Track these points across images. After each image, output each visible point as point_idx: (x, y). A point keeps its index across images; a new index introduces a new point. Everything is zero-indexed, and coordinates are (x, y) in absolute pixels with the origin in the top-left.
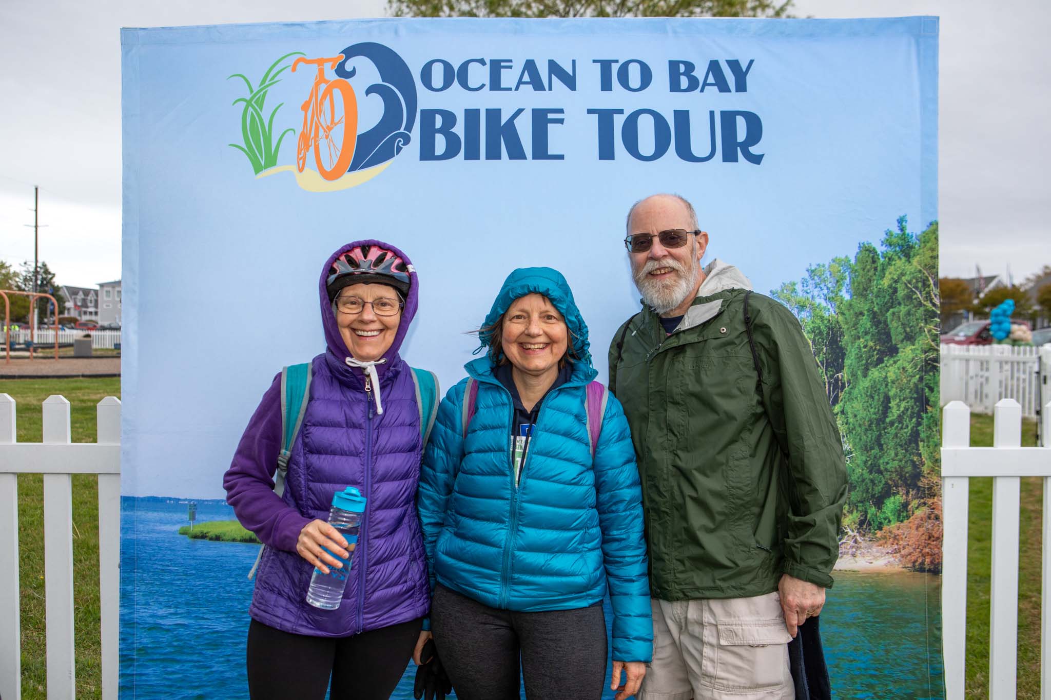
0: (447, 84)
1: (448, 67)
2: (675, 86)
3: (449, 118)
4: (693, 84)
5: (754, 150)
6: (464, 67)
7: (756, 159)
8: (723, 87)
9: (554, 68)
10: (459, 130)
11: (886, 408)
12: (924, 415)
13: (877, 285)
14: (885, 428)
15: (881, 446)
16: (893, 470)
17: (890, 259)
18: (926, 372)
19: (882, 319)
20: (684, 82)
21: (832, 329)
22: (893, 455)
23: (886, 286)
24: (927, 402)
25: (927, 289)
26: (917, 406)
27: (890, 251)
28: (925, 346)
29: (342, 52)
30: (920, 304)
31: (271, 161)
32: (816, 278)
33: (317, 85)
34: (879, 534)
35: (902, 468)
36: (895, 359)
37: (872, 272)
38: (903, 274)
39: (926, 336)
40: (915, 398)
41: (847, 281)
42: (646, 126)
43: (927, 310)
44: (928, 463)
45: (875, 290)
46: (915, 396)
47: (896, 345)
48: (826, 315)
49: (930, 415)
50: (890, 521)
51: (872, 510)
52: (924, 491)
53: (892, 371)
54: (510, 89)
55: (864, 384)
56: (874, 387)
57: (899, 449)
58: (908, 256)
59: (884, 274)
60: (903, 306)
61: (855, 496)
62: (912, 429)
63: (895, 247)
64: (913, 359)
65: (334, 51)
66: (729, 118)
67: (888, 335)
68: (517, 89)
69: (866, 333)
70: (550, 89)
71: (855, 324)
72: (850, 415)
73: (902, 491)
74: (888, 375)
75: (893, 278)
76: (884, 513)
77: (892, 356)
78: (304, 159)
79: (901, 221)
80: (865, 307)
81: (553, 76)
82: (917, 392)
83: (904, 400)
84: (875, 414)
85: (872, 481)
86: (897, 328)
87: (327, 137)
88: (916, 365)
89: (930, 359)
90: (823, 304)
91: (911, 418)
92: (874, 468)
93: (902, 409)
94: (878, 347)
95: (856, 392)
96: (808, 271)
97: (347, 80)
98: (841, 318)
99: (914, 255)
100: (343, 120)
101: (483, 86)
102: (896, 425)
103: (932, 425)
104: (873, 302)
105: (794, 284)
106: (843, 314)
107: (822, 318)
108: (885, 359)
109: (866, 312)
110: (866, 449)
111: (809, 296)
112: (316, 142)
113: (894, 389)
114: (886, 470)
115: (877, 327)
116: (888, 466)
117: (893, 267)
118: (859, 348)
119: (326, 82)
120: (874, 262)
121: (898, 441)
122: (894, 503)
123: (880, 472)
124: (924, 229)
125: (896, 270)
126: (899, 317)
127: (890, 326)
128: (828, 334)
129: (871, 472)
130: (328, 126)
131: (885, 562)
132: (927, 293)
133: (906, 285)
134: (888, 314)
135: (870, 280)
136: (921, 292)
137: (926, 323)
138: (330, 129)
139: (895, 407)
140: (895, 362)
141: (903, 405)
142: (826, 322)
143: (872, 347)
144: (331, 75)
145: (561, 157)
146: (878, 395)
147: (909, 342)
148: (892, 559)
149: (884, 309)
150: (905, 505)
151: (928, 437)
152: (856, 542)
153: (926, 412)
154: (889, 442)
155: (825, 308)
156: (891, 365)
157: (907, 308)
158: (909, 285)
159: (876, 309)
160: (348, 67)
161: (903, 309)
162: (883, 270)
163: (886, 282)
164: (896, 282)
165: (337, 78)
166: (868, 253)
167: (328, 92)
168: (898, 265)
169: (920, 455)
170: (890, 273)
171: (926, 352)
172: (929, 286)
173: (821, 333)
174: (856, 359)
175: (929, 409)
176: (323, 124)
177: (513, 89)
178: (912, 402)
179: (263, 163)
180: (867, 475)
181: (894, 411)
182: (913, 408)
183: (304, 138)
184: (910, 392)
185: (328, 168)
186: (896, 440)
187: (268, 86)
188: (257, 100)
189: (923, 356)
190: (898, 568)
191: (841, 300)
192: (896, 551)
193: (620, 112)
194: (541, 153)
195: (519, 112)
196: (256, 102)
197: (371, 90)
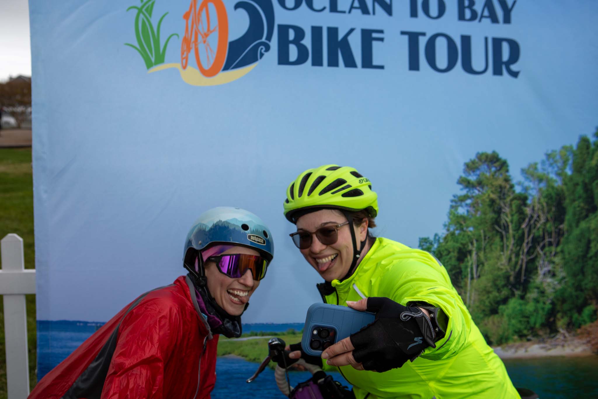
0: (297, 6)
2: (461, 17)
3: (300, 33)
4: (474, 16)
5: (514, 67)
7: (515, 74)
8: (494, 19)
10: (307, 42)
11: (588, 247)
13: (589, 164)
14: (586, 261)
15: (583, 273)
16: (590, 288)
17: (597, 146)
19: (590, 188)
20: (468, 14)
21: (559, 195)
22: (590, 278)
23: (594, 164)
31: (160, 59)
32: (551, 160)
34: (579, 331)
35: (595, 287)
36: (595, 215)
37: (586, 155)
41: (570, 162)
42: (441, 45)
45: (587, 168)
48: (556, 186)
50: (586, 322)
51: (576, 315)
53: (593, 222)
54: (344, 12)
55: (576, 232)
56: (582, 234)
59: (593, 157)
61: (566, 306)
66: (497, 43)
67: (593, 198)
68: (350, 12)
69: (580, 197)
70: (374, 13)
71: (573, 192)
72: (566, 253)
73: (594, 302)
74: (591, 225)
76: (583, 317)
77: (594, 213)
78: (187, 59)
80: (579, 179)
81: (376, 4)
84: (581, 252)
85: (577, 297)
87: (205, 42)
90: (554, 177)
92: (579, 288)
94: (586, 207)
95: (571, 237)
96: (546, 153)
98: (565, 188)
100: (217, 29)
101: (324, 8)
102: (593, 259)
104: (585, 176)
105: (536, 164)
106: (566, 185)
107: (553, 188)
108: (590, 214)
109: (581, 184)
110: (575, 275)
111: (546, 172)
112: (196, 45)
113: (594, 235)
114: (586, 289)
115: (586, 193)
116: (587, 286)
118: (575, 208)
120: (587, 148)
122: (589, 310)
123: (582, 290)
127: (594, 192)
128: (556, 198)
129: (576, 291)
130: (205, 34)
131: (582, 349)
134: (594, 184)
135: (584, 161)
138: (206, 35)
139: (594, 247)
140: (595, 217)
142: (555, 190)
143: (582, 207)
146: (584, 239)
148: (585, 347)
149: (592, 181)
150: (595, 312)
152: (565, 337)
154: (589, 270)
155: (555, 181)
156: (593, 219)
159: (586, 181)
162: (593, 154)
163: (594, 162)
166: (585, 142)
167: (205, 5)
170: (597, 156)
173: (551, 198)
174: (572, 215)
176: (201, 31)
177: (347, 12)
179: (153, 60)
180: (574, 293)
181: (593, 249)
183: (186, 41)
185: (206, 67)
186: (592, 269)
188: (147, 8)
190: (589, 353)
191: (566, 175)
192: (589, 342)
193: (424, 34)
194: (368, 63)
195: (352, 30)
196: (147, 10)
197: (238, 6)
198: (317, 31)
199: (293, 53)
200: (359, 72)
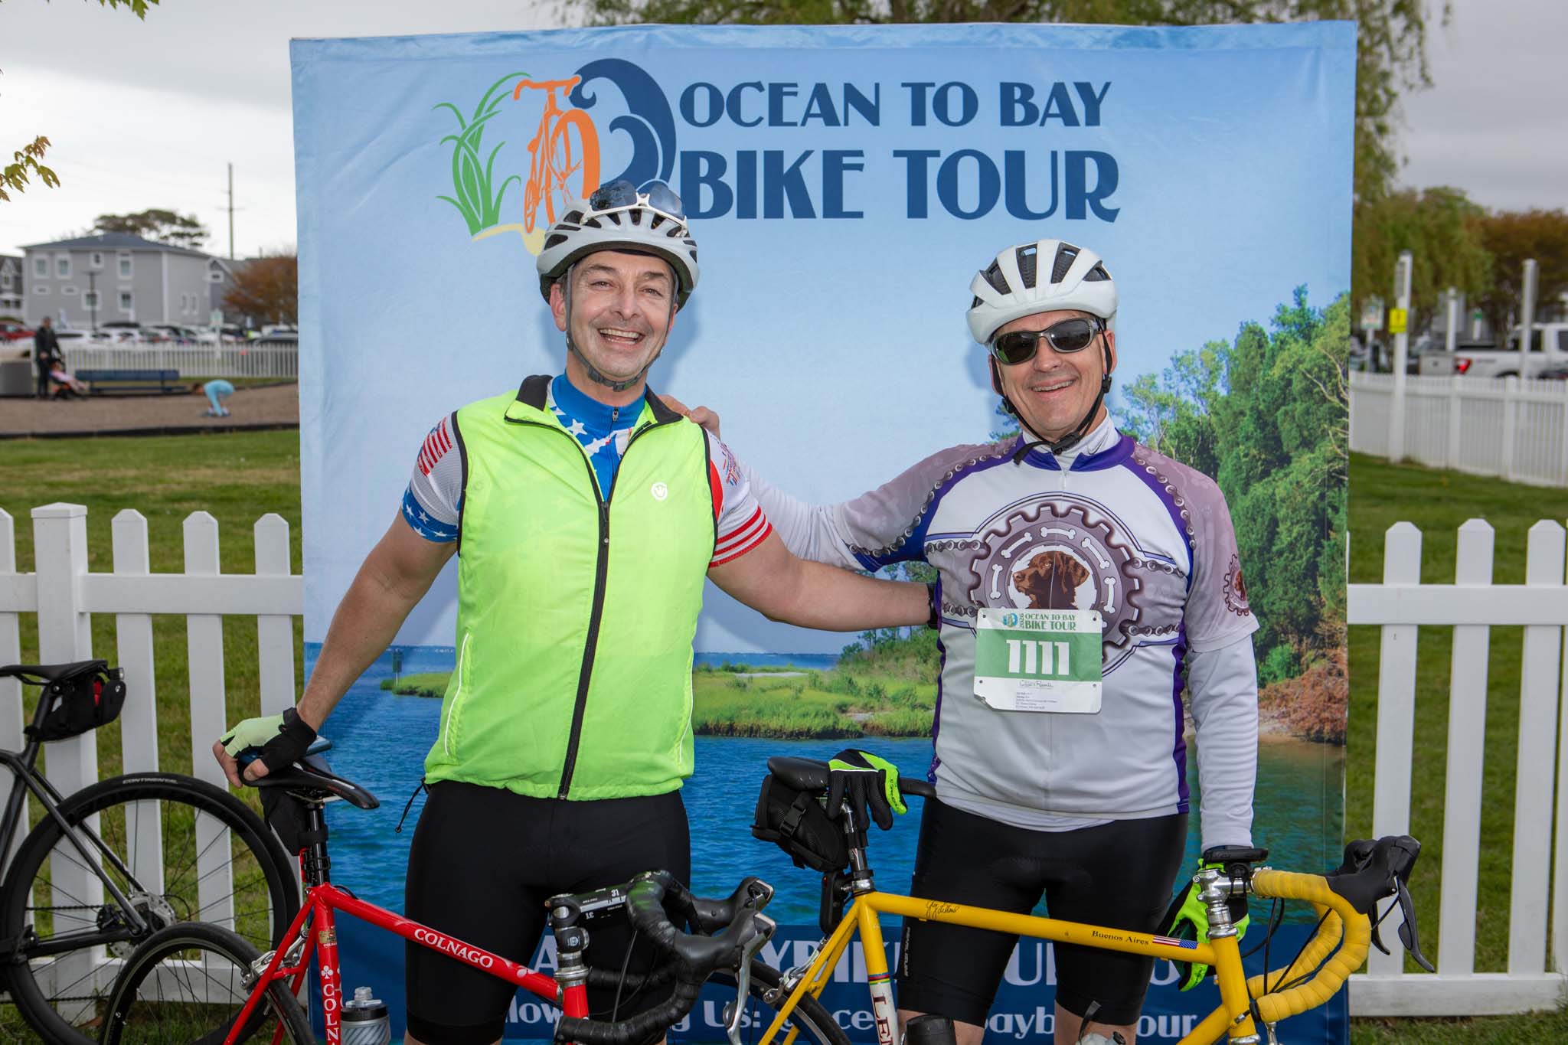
0: (714, 118)
1: (714, 93)
2: (1007, 119)
3: (717, 163)
4: (1031, 116)
6: (736, 93)
8: (1070, 119)
9: (852, 95)
10: (730, 178)
11: (1272, 534)
12: (1325, 543)
13: (1264, 375)
14: (1270, 560)
15: (1264, 583)
16: (1282, 612)
17: (1282, 342)
18: (1330, 487)
19: (1270, 420)
21: (1202, 434)
22: (1281, 593)
23: (1276, 376)
24: (1330, 526)
25: (1334, 380)
26: (1316, 531)
27: (1282, 332)
28: (1328, 454)
29: (578, 72)
30: (1324, 400)
31: (492, 218)
32: (1182, 368)
33: (547, 117)
35: (1293, 610)
36: (1287, 471)
37: (1258, 359)
38: (1300, 361)
39: (1330, 441)
40: (1313, 521)
41: (1224, 372)
43: (1332, 408)
44: (1329, 604)
45: (1262, 383)
46: (1313, 517)
47: (1288, 453)
48: (1195, 416)
49: (1333, 542)
50: (1276, 677)
52: (1323, 639)
53: (1281, 485)
54: (795, 124)
55: (1244, 502)
56: (1257, 508)
57: (1289, 585)
58: (1308, 338)
59: (1274, 362)
60: (1299, 403)
62: (1308, 561)
63: (1290, 326)
64: (1311, 471)
65: (567, 71)
67: (1278, 441)
68: (804, 124)
69: (1248, 438)
70: (846, 124)
71: (1234, 427)
73: (1293, 639)
74: (1277, 491)
75: (1286, 367)
76: (1269, 666)
77: (1282, 467)
78: (535, 215)
79: (1299, 293)
80: (1246, 404)
81: (850, 107)
82: (1316, 513)
83: (1298, 522)
84: (1257, 540)
86: (1291, 430)
87: (562, 187)
88: (1315, 479)
89: (1335, 471)
90: (1191, 401)
91: (1307, 546)
93: (1294, 535)
94: (1263, 456)
96: (1172, 359)
97: (587, 111)
98: (1214, 419)
99: (1317, 336)
100: (582, 164)
102: (1286, 555)
103: (1335, 556)
104: (1257, 399)
105: (1154, 377)
106: (1217, 414)
107: (1189, 420)
108: (1273, 471)
109: (1248, 412)
111: (1173, 392)
112: (547, 193)
113: (1284, 510)
114: (1272, 612)
115: (1263, 430)
116: (1275, 608)
117: (1286, 353)
118: (1238, 458)
119: (559, 113)
120: (1260, 346)
121: (1288, 575)
122: (1282, 654)
123: (1262, 614)
124: (1332, 301)
125: (1291, 356)
126: (1293, 417)
127: (1281, 429)
128: (1196, 440)
130: (562, 174)
131: (1270, 728)
132: (1333, 385)
133: (1303, 374)
134: (1279, 413)
135: (1255, 370)
136: (1325, 384)
137: (1331, 423)
138: (564, 176)
139: (1285, 532)
140: (1286, 475)
141: (1296, 530)
142: (1194, 424)
143: (1254, 456)
144: (565, 104)
145: (859, 215)
146: (1262, 517)
147: (1306, 450)
148: (1278, 725)
149: (1272, 407)
150: (1297, 658)
151: (1330, 571)
153: (1329, 539)
154: (1276, 577)
155: (1193, 407)
156: (1281, 479)
157: (1304, 405)
158: (1309, 376)
159: (1261, 407)
160: (586, 93)
161: (1299, 407)
162: (1273, 356)
163: (1276, 372)
164: (1290, 371)
165: (573, 108)
166: (1253, 335)
167: (562, 126)
168: (1293, 350)
169: (1318, 594)
170: (1282, 361)
171: (1329, 462)
172: (1336, 376)
173: (1187, 439)
174: (1233, 471)
175: (1332, 534)
176: (557, 171)
177: (799, 123)
178: (1308, 527)
179: (481, 221)
181: (1283, 537)
182: (1309, 533)
183: (533, 187)
184: (1306, 514)
186: (1284, 574)
187: (485, 118)
188: (471, 138)
189: (1326, 467)
190: (1286, 736)
191: (1216, 395)
192: (1284, 715)
193: (936, 154)
194: (834, 208)
195: (807, 154)
196: (470, 141)
197: (617, 124)
198: (746, 159)
199: (706, 197)
200: (820, 224)
